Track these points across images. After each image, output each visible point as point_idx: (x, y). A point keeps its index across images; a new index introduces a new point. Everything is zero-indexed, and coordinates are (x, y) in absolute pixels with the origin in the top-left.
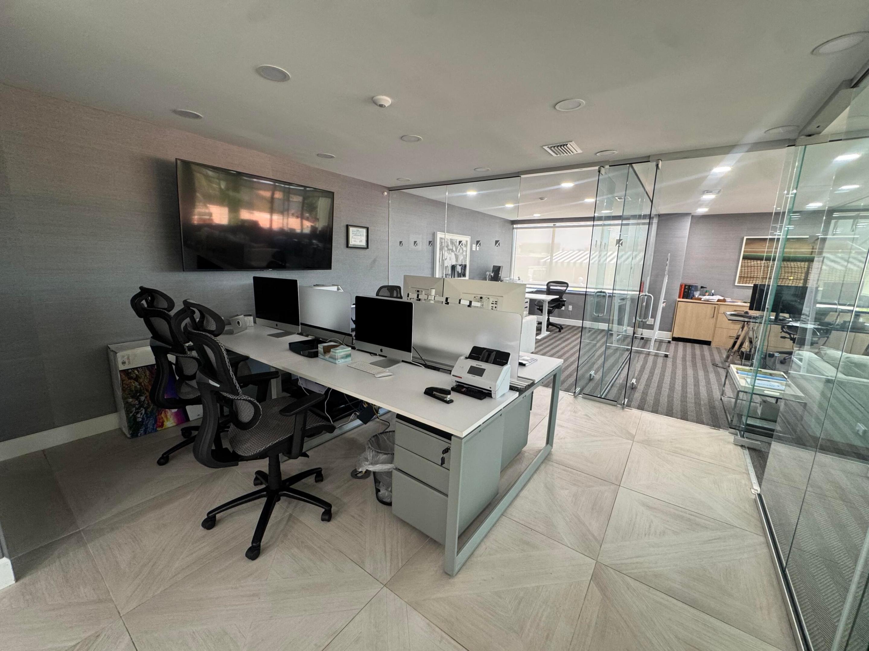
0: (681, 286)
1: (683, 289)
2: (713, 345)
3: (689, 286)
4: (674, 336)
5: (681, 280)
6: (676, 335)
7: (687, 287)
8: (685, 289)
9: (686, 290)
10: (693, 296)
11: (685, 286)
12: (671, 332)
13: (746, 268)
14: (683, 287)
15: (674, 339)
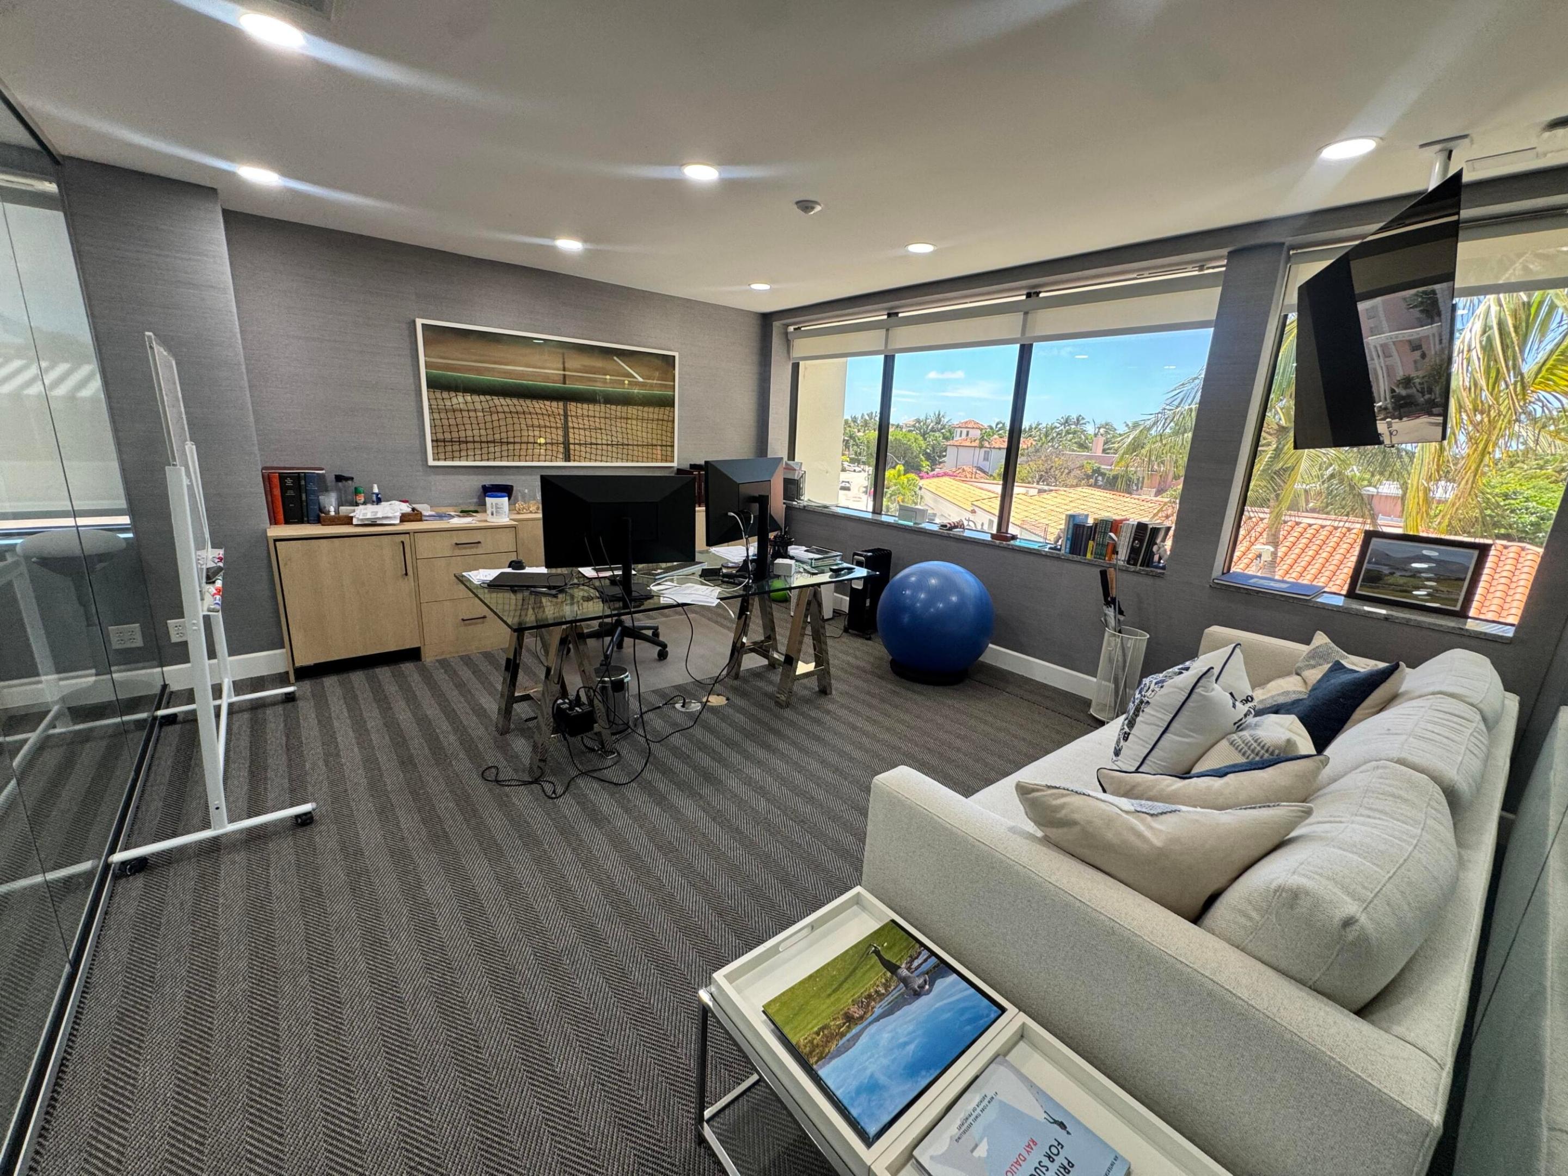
0: (267, 479)
1: (277, 492)
2: (429, 657)
3: (297, 478)
4: (298, 664)
5: (258, 458)
6: (304, 660)
7: (289, 482)
8: (284, 489)
9: (290, 493)
10: (321, 510)
11: (282, 477)
12: (283, 647)
13: (443, 415)
14: (276, 481)
15: (303, 673)
